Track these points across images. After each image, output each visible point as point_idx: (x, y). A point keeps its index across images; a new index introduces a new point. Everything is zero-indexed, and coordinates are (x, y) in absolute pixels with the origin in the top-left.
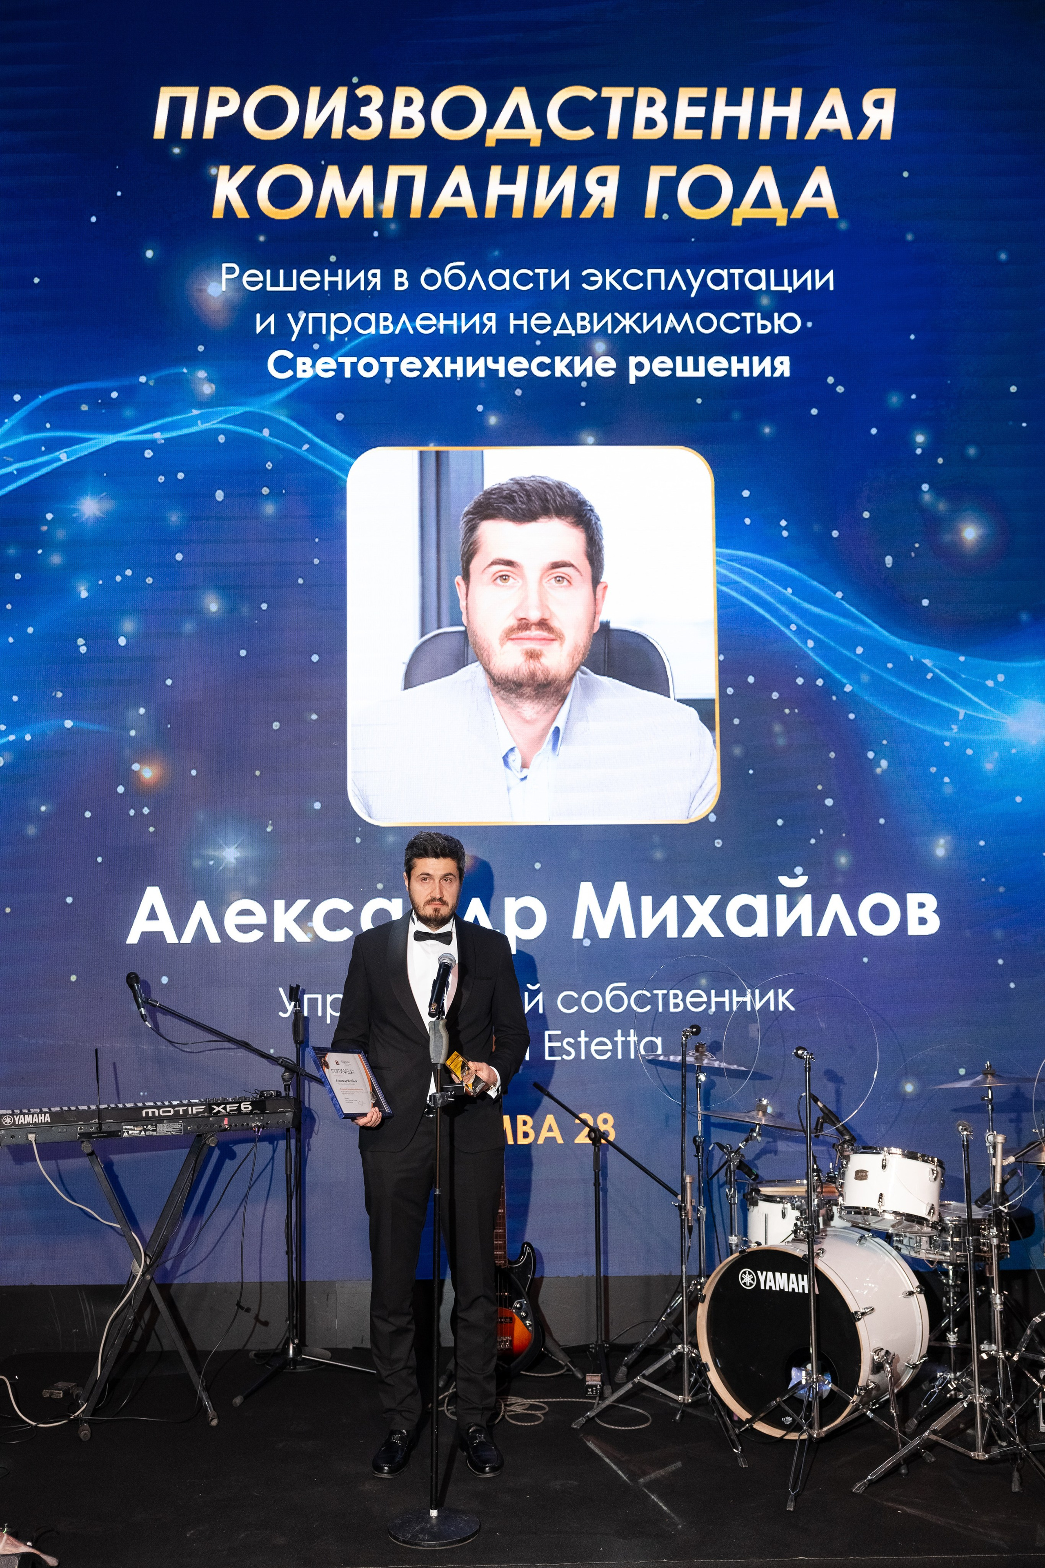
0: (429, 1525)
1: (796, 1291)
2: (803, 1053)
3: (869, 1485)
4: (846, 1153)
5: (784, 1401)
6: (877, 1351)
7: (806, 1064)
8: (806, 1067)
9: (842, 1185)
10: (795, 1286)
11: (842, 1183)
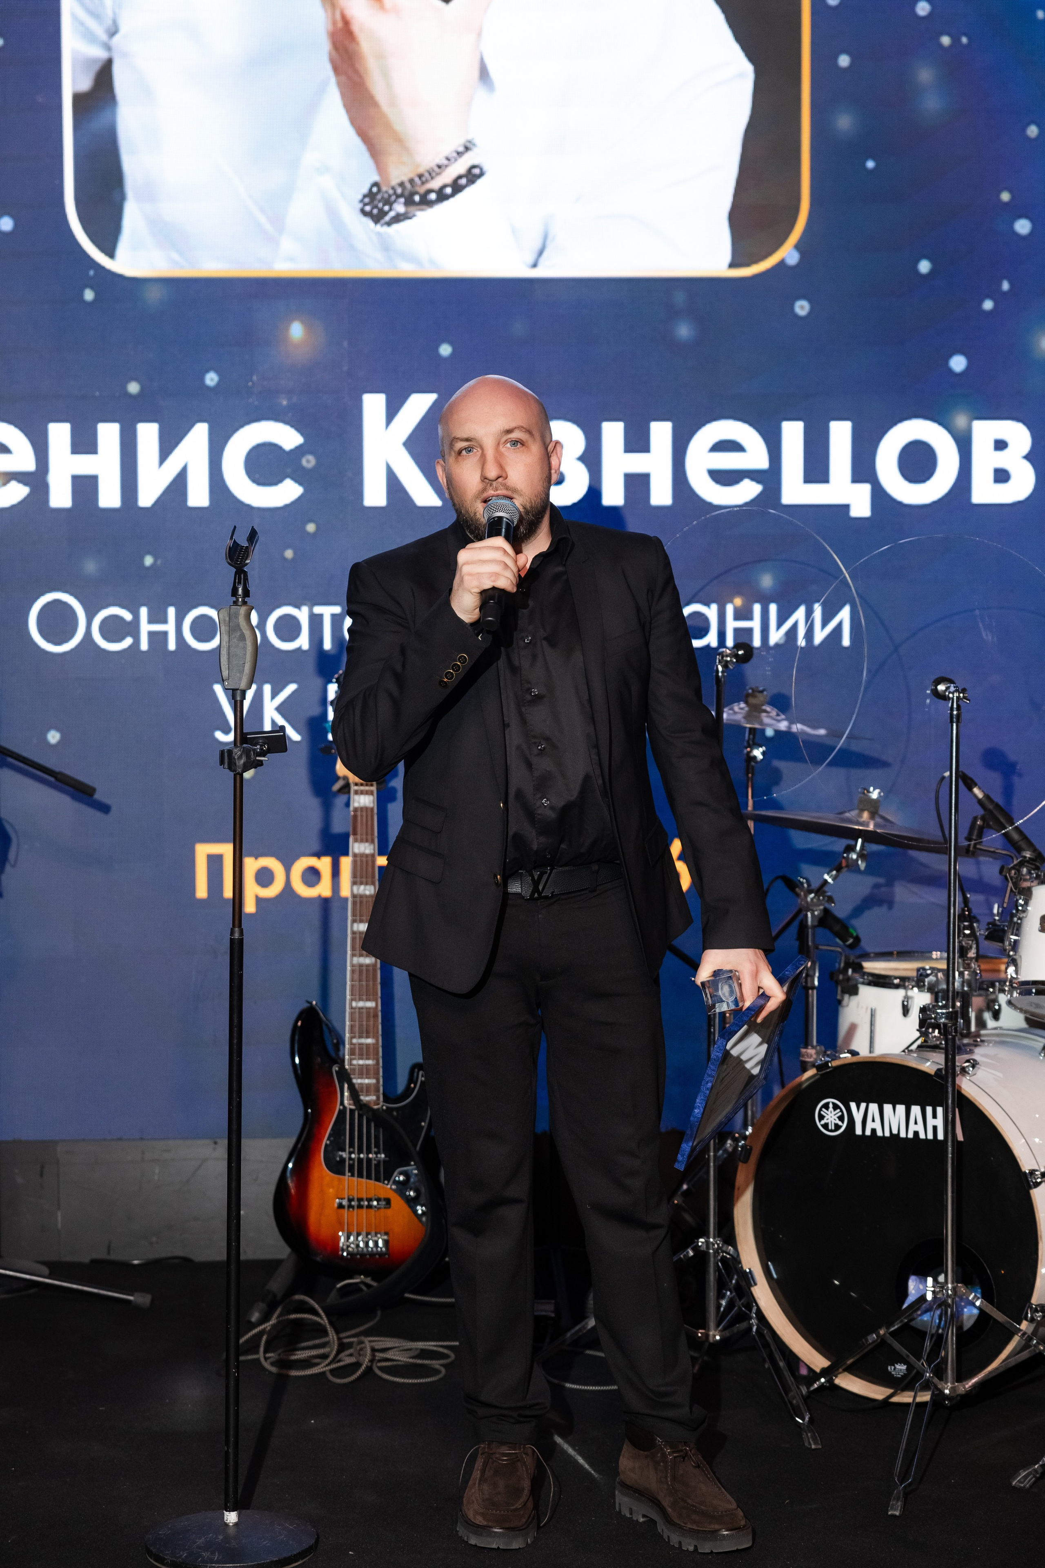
0: (221, 1537)
1: (922, 1136)
2: (948, 688)
3: (1042, 1474)
4: (1026, 884)
5: (892, 1334)
7: (952, 709)
8: (951, 714)
9: (1015, 946)
10: (920, 1128)
11: (1015, 941)
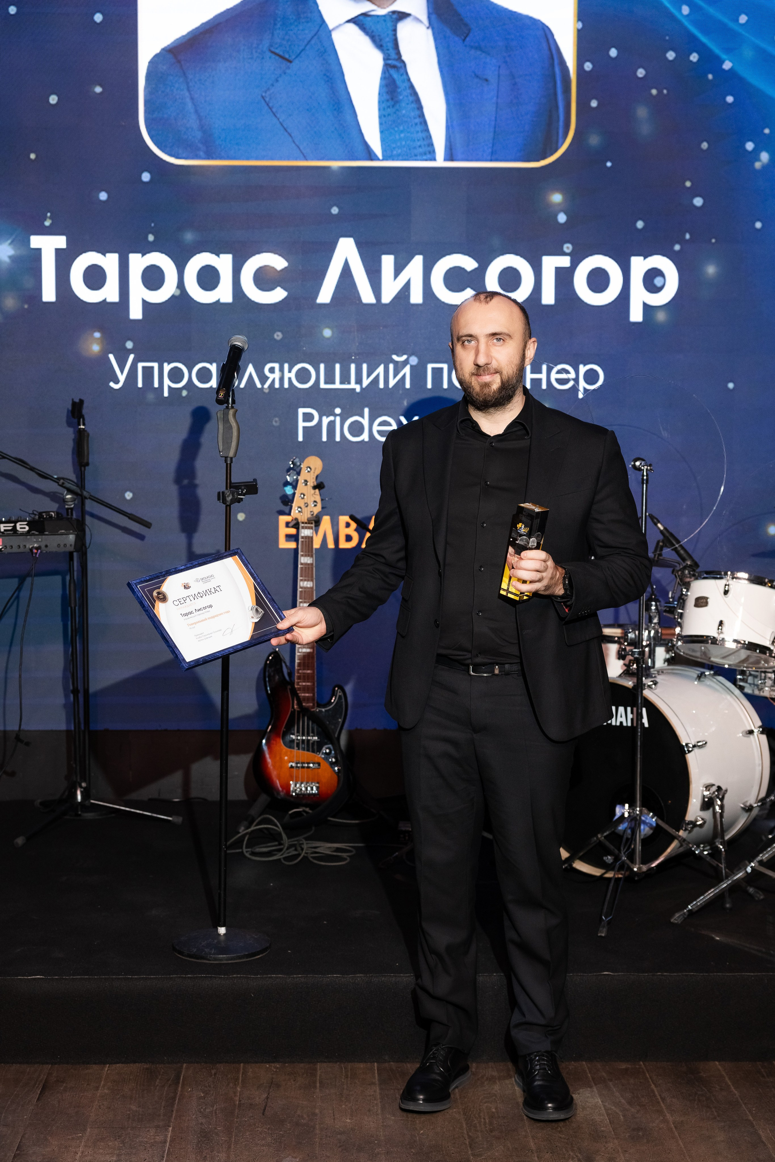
0: (216, 941)
1: (625, 724)
2: (641, 464)
3: (688, 915)
4: (688, 580)
5: (605, 837)
6: (708, 787)
7: (643, 476)
8: (643, 479)
9: (681, 616)
10: (623, 719)
11: (682, 614)
